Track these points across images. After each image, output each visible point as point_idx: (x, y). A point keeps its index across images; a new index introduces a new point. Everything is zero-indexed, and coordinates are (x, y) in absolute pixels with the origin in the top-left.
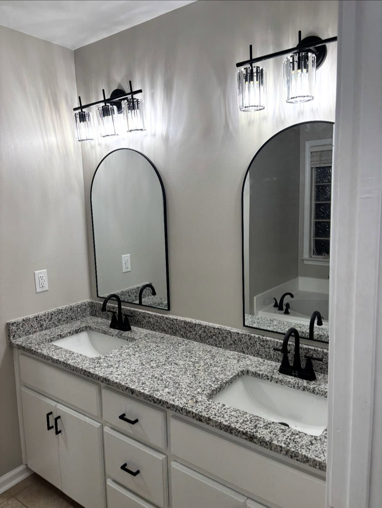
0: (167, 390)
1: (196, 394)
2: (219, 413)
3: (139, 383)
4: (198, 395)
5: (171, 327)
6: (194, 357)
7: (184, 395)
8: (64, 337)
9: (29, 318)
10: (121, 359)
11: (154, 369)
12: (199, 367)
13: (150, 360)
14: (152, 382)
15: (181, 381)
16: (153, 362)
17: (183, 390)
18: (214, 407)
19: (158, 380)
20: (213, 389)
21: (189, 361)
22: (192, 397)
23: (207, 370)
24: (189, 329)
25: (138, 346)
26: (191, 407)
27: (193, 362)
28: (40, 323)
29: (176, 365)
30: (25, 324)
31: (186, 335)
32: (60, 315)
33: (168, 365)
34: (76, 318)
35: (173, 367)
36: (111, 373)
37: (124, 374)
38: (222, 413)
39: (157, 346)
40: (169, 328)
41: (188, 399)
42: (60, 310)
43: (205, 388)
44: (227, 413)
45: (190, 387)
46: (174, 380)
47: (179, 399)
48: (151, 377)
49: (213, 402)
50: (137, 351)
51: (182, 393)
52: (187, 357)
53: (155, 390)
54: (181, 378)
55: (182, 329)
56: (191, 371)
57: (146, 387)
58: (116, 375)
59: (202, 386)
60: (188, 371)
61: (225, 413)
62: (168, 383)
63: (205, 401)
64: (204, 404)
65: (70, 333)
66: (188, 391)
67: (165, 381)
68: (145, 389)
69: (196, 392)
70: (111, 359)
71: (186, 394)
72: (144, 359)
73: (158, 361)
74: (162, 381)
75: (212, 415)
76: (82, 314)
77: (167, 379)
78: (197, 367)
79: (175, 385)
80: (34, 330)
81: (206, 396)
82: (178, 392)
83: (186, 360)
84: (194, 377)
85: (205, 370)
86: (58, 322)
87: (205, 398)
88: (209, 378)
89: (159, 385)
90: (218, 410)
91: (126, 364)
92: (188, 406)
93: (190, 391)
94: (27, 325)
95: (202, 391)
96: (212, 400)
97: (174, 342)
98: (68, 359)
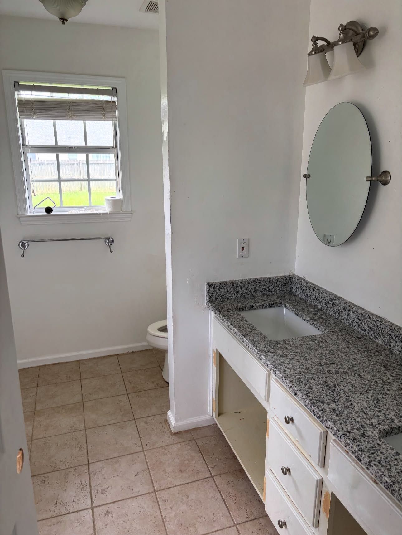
0: (333, 406)
1: (367, 424)
2: (386, 462)
3: (305, 385)
4: (370, 428)
5: (372, 328)
6: (388, 375)
7: (352, 419)
8: (256, 308)
9: (226, 283)
10: (299, 351)
11: (330, 375)
12: (389, 390)
13: (331, 362)
14: (321, 389)
15: (356, 401)
16: (334, 366)
17: (354, 413)
18: (383, 451)
19: (329, 389)
20: (394, 426)
21: (379, 378)
22: (361, 427)
23: (397, 398)
24: (394, 338)
25: (326, 341)
26: (353, 438)
27: (383, 382)
28: (236, 289)
29: (360, 378)
30: (222, 287)
31: (390, 343)
32: (258, 285)
33: (349, 374)
34: (274, 291)
35: (354, 380)
36: (281, 363)
37: (294, 370)
38: (390, 463)
39: (348, 347)
40: (370, 329)
41: (354, 427)
42: (258, 280)
43: (383, 421)
44: (397, 467)
45: (364, 413)
46: (348, 396)
47: (343, 423)
48: (322, 383)
49: (385, 445)
50: (321, 347)
51: (351, 416)
52: (379, 372)
53: (320, 401)
54: (358, 397)
55: (386, 335)
56: (375, 392)
57: (311, 394)
58: (286, 367)
59: (381, 417)
60: (372, 391)
61: (395, 465)
62: (338, 397)
63: (375, 439)
64: (371, 442)
65: (263, 306)
66: (359, 416)
67: (337, 393)
68: (309, 395)
69: (368, 422)
70: (289, 348)
71: (355, 420)
72: (325, 358)
73: (339, 366)
74: (333, 392)
75: (374, 461)
76: (281, 288)
77: (341, 392)
78: (386, 390)
79: (346, 403)
80: (229, 295)
81: (380, 433)
82: (345, 413)
83: (376, 376)
84: (375, 401)
85: (395, 397)
86: (254, 291)
87: (376, 435)
88: (395, 409)
89: (327, 395)
90: (387, 458)
91: (302, 358)
92: (349, 436)
93: (361, 418)
94: (223, 289)
95: (377, 423)
96: (384, 441)
97: (370, 348)
98: (248, 335)
